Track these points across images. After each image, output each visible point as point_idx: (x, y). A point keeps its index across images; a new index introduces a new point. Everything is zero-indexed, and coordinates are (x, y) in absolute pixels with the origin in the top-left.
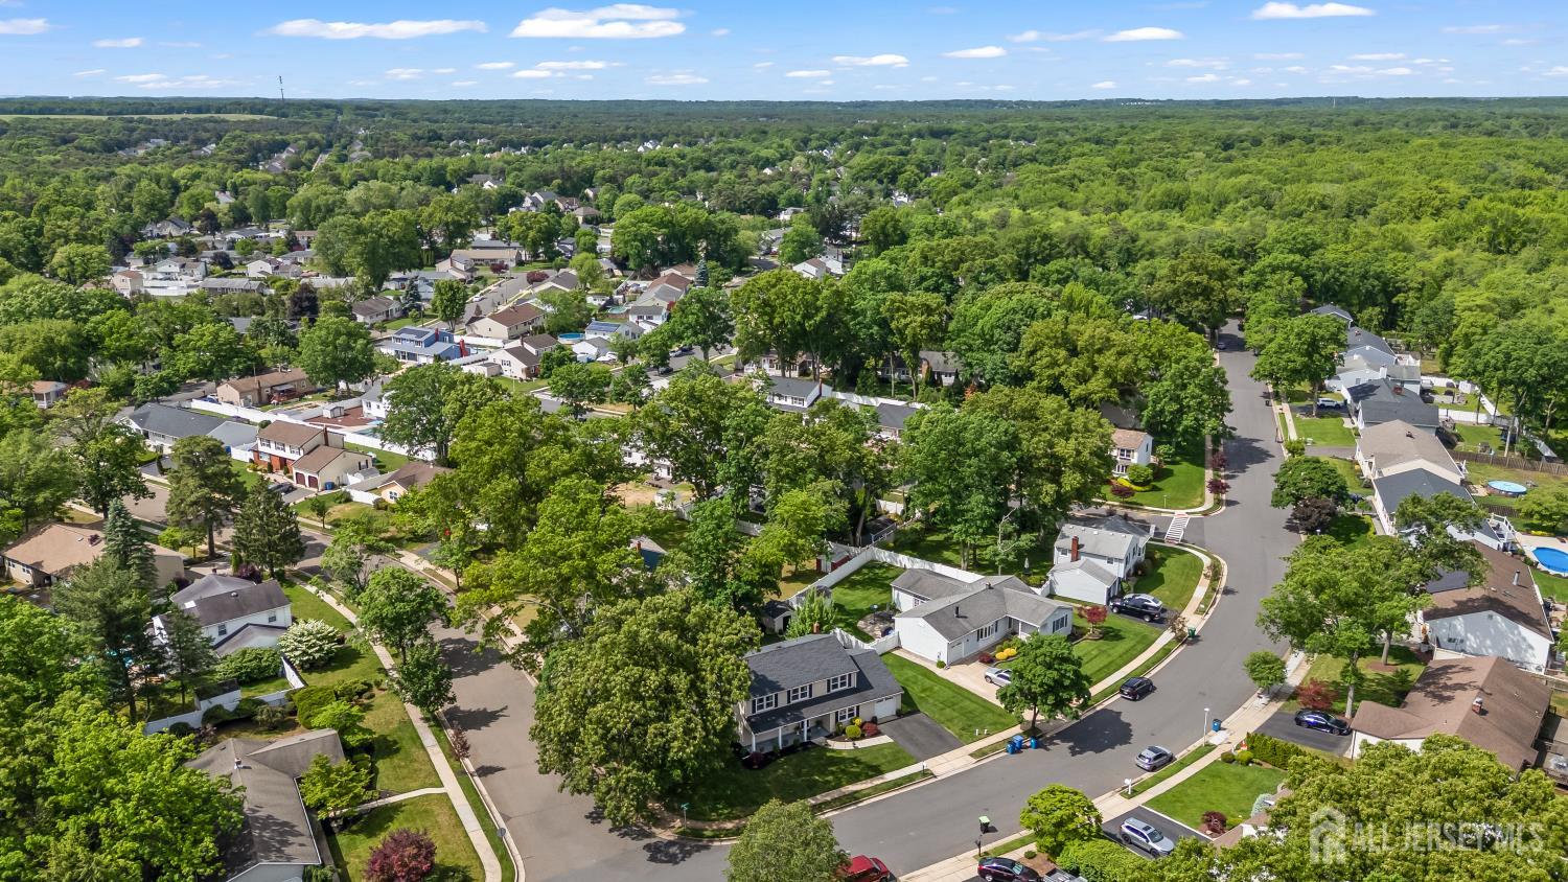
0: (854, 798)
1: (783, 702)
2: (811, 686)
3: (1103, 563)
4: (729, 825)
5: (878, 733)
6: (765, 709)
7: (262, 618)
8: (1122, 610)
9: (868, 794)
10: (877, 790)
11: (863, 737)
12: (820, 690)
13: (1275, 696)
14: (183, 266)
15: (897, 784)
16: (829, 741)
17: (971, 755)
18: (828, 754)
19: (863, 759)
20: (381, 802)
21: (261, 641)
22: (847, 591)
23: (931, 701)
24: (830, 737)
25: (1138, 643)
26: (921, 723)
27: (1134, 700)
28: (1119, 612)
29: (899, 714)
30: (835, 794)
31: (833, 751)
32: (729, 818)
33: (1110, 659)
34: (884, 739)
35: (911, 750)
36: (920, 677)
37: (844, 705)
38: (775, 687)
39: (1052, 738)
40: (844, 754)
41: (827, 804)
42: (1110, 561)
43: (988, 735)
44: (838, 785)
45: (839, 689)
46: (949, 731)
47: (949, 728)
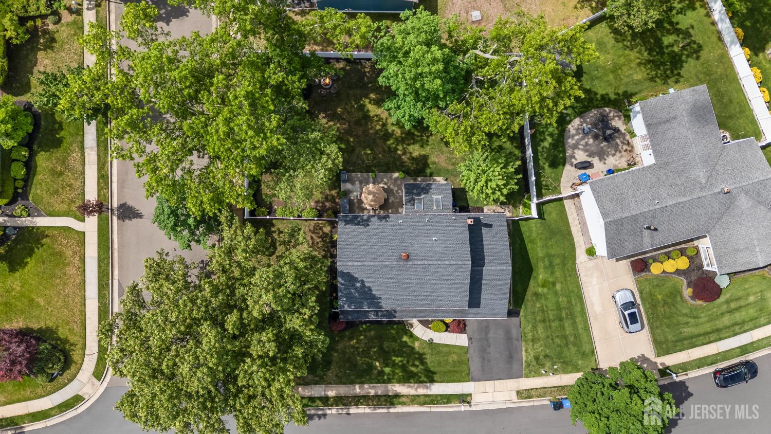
5: (461, 330)
9: (403, 401)
16: (414, 322)
17: (519, 393)
19: (428, 358)
20: (30, 222)
23: (540, 303)
27: (719, 384)
30: (380, 389)
31: (412, 337)
34: (461, 340)
35: (475, 365)
40: (418, 345)
41: (367, 399)
46: (524, 353)
47: (526, 351)
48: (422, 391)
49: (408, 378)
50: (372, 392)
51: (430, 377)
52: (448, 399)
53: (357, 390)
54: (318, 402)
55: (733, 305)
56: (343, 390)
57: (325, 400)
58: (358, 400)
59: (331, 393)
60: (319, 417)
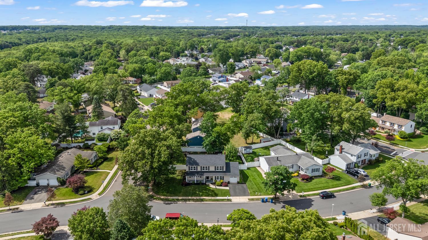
0: (202, 200)
1: (199, 169)
2: (209, 167)
3: (349, 156)
4: (162, 197)
5: (227, 186)
6: (193, 170)
7: (111, 127)
8: (349, 172)
9: (207, 200)
10: (210, 200)
11: (221, 186)
12: (212, 169)
13: (380, 211)
14: (187, 59)
15: (218, 200)
16: (211, 184)
17: (248, 199)
18: (207, 187)
19: (216, 192)
20: (96, 170)
21: (107, 132)
22: (263, 150)
23: (252, 182)
24: (212, 184)
25: (345, 183)
26: (243, 187)
27: (323, 198)
28: (347, 173)
29: (238, 183)
30: (198, 198)
31: (210, 187)
32: (164, 195)
33: (328, 185)
34: (227, 188)
35: (232, 192)
36: (256, 175)
37: (219, 175)
38: (197, 164)
39: (281, 202)
40: (211, 189)
41: (193, 200)
42: (352, 155)
43: (260, 195)
44: (202, 196)
45: (219, 170)
46: (249, 191)
47: (250, 190)
48: (213, 198)
49: (208, 196)
50: (195, 198)
51: (216, 195)
52: (223, 200)
53: (190, 198)
54: (175, 200)
55: (318, 183)
56: (184, 198)
57: (178, 200)
58: (189, 200)
59: (180, 198)
60: (175, 203)
